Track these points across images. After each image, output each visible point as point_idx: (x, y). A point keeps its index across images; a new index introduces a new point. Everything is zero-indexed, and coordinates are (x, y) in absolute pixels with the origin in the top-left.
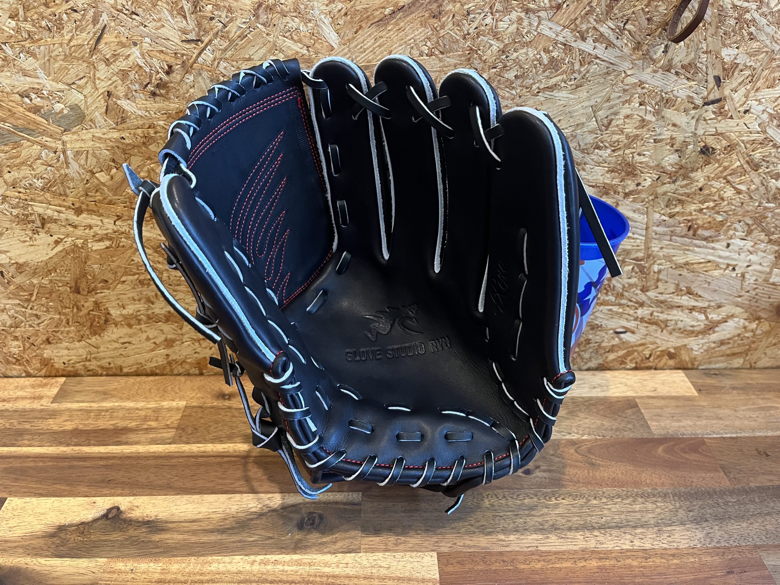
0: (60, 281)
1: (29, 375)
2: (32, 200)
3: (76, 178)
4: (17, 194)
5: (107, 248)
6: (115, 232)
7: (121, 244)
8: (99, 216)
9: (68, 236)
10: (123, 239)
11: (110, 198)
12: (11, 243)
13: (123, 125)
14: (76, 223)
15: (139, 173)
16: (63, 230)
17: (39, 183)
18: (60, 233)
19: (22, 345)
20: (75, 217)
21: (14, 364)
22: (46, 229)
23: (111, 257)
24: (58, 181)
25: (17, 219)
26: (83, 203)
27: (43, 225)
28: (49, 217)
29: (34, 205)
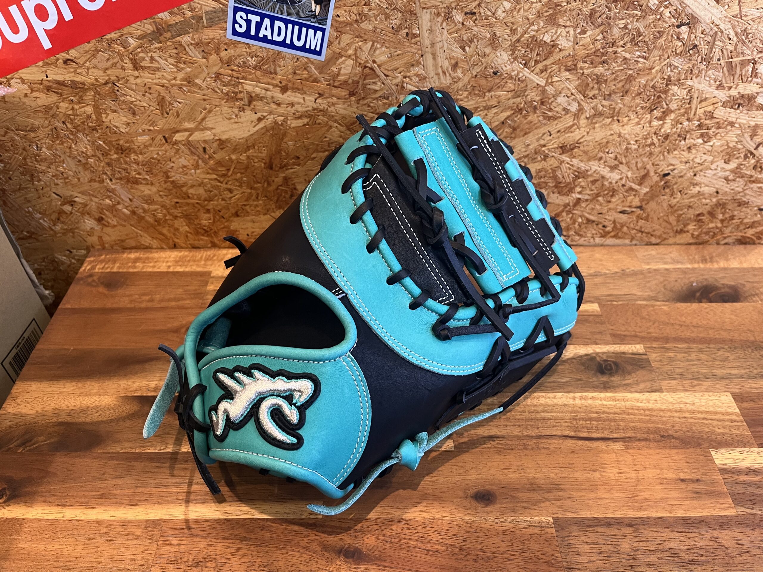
0: (256, 157)
1: (214, 246)
2: (243, 78)
3: (287, 56)
4: (230, 71)
5: (304, 125)
6: (314, 109)
7: (317, 122)
8: (302, 94)
9: (271, 113)
10: (321, 117)
11: (315, 76)
12: (217, 120)
13: (340, 3)
14: (281, 100)
15: (347, 51)
16: (266, 108)
17: (252, 61)
18: (264, 111)
19: (212, 218)
20: (280, 95)
21: (203, 235)
22: (252, 106)
23: (307, 134)
24: (271, 59)
25: (227, 97)
26: (290, 81)
27: (250, 102)
28: (256, 95)
29: (244, 83)
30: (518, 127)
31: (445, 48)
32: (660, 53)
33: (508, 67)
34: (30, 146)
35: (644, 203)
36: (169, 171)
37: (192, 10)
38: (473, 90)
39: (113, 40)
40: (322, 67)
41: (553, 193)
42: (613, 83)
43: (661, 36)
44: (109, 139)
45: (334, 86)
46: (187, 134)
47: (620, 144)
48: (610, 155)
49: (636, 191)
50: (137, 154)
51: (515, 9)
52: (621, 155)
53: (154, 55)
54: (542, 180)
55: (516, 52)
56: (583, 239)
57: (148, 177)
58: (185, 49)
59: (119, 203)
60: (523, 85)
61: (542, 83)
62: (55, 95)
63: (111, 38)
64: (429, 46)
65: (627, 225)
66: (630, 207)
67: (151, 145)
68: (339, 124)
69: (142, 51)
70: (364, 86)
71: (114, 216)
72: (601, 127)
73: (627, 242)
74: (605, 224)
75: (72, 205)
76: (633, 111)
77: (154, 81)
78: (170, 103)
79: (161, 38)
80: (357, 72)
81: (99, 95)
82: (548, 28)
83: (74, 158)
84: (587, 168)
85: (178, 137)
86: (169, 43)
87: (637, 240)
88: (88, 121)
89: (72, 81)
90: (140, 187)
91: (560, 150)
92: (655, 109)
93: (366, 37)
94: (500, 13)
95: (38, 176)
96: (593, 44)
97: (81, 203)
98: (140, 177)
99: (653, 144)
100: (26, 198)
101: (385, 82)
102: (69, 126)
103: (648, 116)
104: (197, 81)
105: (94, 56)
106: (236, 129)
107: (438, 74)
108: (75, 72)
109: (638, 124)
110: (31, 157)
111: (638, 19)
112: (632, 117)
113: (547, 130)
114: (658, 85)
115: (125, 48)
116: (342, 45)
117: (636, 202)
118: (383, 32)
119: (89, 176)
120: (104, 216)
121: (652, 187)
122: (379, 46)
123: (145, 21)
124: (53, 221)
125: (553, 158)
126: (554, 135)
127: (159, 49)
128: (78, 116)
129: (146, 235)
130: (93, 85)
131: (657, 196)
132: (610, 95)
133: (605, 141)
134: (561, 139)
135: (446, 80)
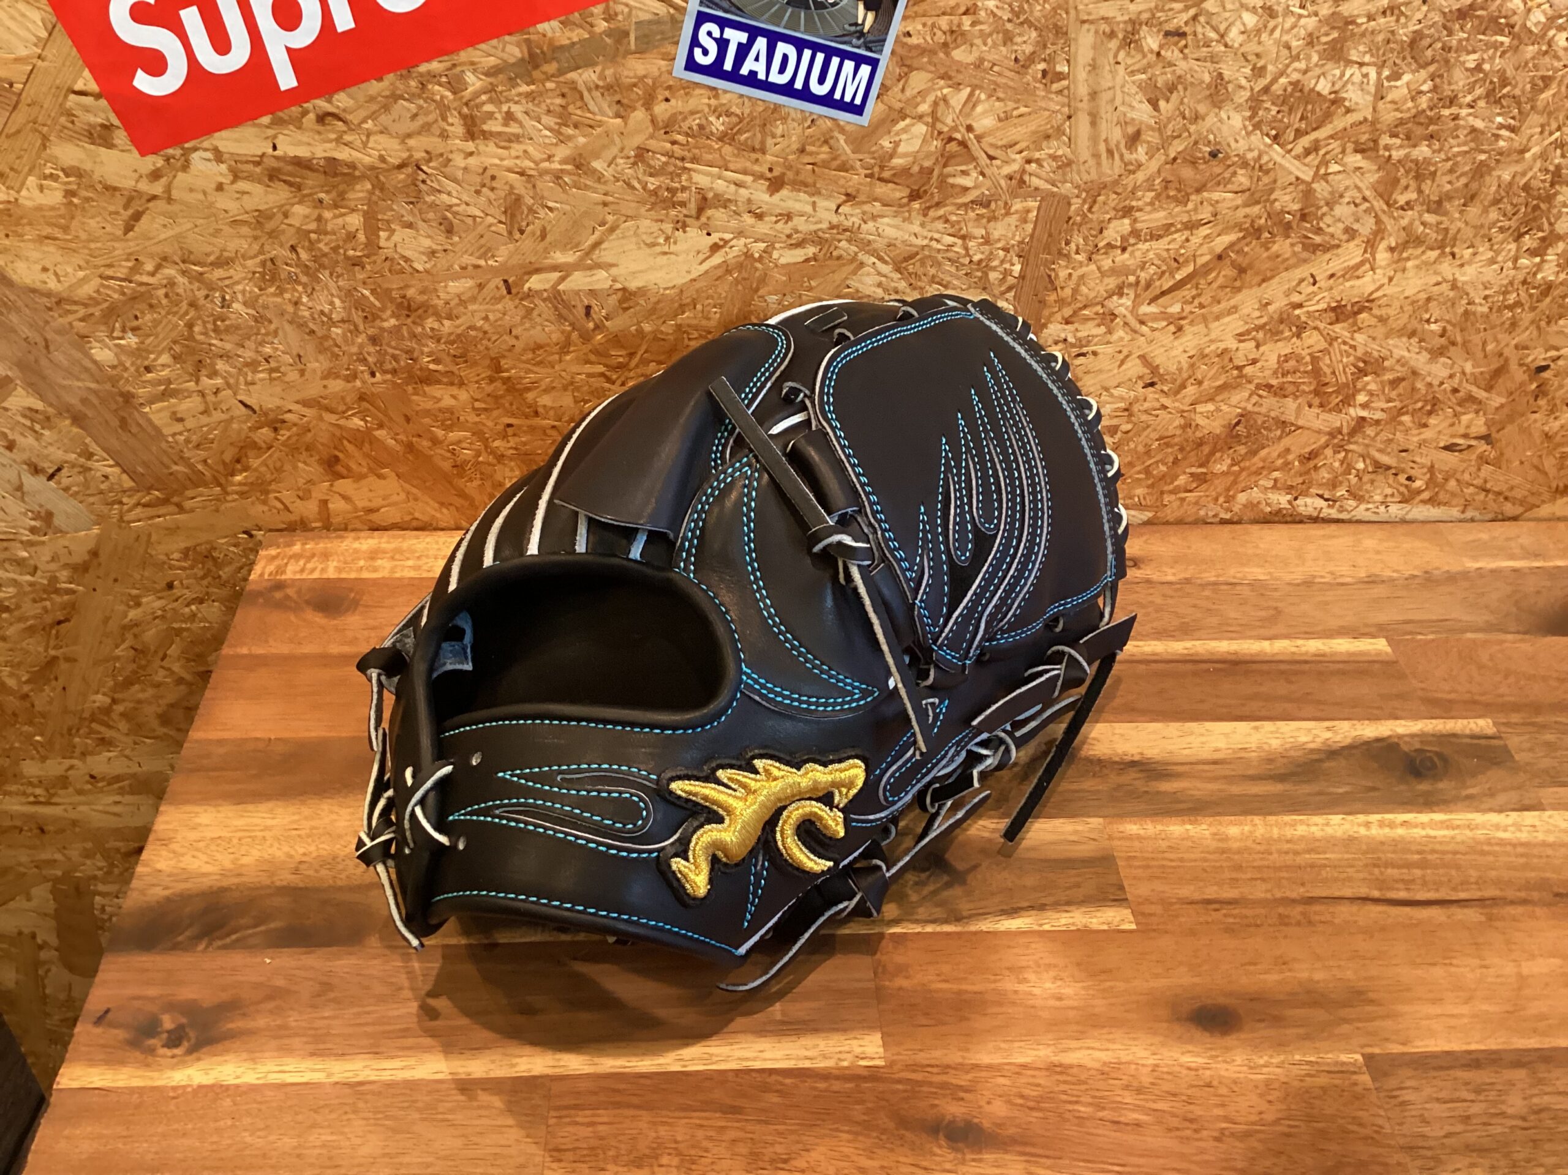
0: (696, 328)
2: (695, 160)
3: (793, 114)
4: (668, 145)
5: (807, 260)
6: (832, 227)
7: (835, 254)
8: (812, 195)
9: (740, 234)
10: (843, 244)
11: (843, 158)
12: (625, 248)
13: (916, 8)
14: (765, 208)
15: (918, 104)
16: (733, 223)
17: (718, 125)
18: (727, 229)
20: (766, 197)
22: (703, 219)
23: (811, 277)
24: (757, 122)
25: (653, 199)
26: (789, 168)
27: (700, 210)
28: (716, 196)
29: (694, 171)
30: (1250, 266)
31: (1118, 102)
32: (1542, 120)
33: (1241, 142)
34: (207, 297)
35: (1493, 430)
36: (504, 357)
37: (609, 17)
38: (1166, 188)
39: (433, 76)
40: (861, 140)
41: (1310, 406)
42: (1448, 178)
43: (1547, 87)
44: (385, 286)
45: (879, 179)
46: (556, 275)
47: (1453, 304)
48: (1433, 327)
49: (1480, 402)
50: (439, 318)
51: (1265, 27)
52: (1454, 325)
53: (515, 108)
54: (1289, 378)
55: (1261, 113)
56: (1363, 507)
57: (455, 369)
58: (582, 97)
59: (381, 426)
60: (1266, 180)
61: (1307, 175)
62: (286, 187)
63: (429, 72)
64: (1086, 99)
65: (1458, 476)
66: (1465, 436)
67: (474, 299)
68: (880, 259)
69: (491, 101)
70: (943, 179)
71: (367, 456)
72: (1418, 267)
73: (1455, 512)
74: (1413, 473)
75: (276, 430)
76: (1483, 236)
77: (506, 163)
78: (531, 210)
79: (536, 74)
80: (933, 149)
81: (382, 190)
82: (1327, 67)
83: (302, 326)
84: (1384, 352)
85: (535, 282)
86: (550, 85)
87: (1476, 509)
88: (349, 245)
89: (331, 161)
90: (435, 391)
91: (1332, 315)
92: (1526, 233)
93: (960, 78)
94: (1234, 36)
95: (213, 365)
96: (1413, 99)
97: (295, 425)
98: (440, 367)
99: (1518, 304)
100: (174, 413)
101: (986, 171)
102: (304, 255)
103: (1513, 246)
104: (598, 165)
105: (386, 108)
106: (661, 267)
107: (1096, 156)
108: (338, 140)
109: (1492, 261)
110: (204, 322)
111: (1504, 53)
112: (1481, 249)
113: (1306, 274)
114: (1535, 184)
115: (454, 93)
116: (909, 93)
117: (1479, 426)
118: (996, 68)
119: (326, 365)
120: (341, 455)
121: (1511, 393)
122: (983, 96)
123: (507, 38)
124: (224, 463)
125: (1315, 333)
126: (1322, 283)
127: (528, 95)
128: (326, 233)
129: (427, 499)
130: (372, 168)
131: (1523, 415)
132: (1439, 203)
133: (1423, 296)
134: (1335, 292)
135: (1112, 168)
